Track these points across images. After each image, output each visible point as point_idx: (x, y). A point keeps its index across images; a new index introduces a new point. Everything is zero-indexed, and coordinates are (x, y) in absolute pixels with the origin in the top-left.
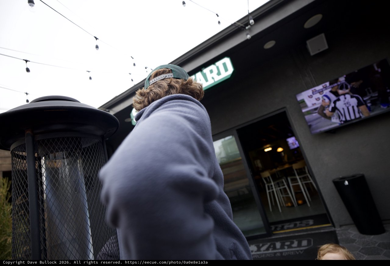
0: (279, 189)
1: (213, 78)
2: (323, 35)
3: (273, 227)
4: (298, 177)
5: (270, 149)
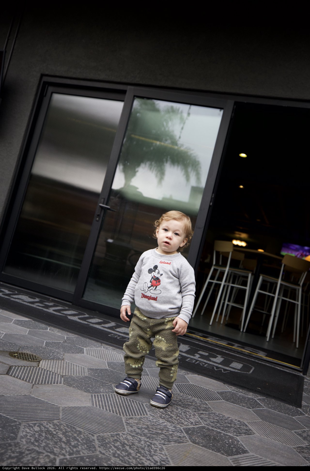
0: (231, 285)
4: (279, 282)
5: (243, 244)
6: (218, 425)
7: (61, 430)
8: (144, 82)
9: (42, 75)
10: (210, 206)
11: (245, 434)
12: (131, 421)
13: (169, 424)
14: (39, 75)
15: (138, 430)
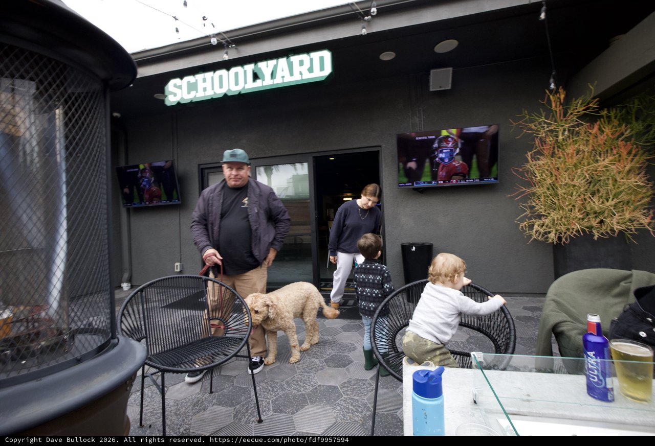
1: (301, 73)
2: (451, 69)
3: (323, 284)
6: (340, 350)
7: (269, 385)
8: (259, 157)
9: (199, 165)
10: (316, 218)
11: (353, 350)
12: (299, 366)
13: (317, 360)
14: (197, 165)
15: (303, 370)
